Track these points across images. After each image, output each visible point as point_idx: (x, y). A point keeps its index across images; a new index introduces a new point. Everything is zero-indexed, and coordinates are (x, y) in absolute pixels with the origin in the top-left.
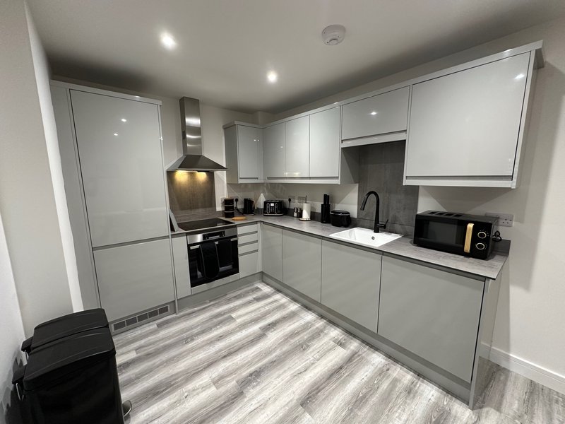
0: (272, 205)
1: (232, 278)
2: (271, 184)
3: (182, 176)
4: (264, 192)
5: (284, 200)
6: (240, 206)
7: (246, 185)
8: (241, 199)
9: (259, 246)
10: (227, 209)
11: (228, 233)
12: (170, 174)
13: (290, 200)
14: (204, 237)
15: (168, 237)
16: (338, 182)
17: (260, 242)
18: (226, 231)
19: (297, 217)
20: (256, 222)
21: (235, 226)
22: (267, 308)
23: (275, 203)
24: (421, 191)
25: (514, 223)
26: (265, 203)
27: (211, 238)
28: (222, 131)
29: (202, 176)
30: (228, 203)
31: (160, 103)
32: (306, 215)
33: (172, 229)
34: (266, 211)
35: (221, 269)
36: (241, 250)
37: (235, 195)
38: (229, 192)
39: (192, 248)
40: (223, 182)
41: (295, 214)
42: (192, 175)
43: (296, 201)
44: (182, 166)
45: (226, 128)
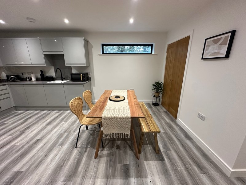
0: (12, 76)
2: (8, 67)
4: (4, 71)
5: (19, 74)
9: (10, 95)
13: (23, 74)
16: (45, 65)
17: (10, 93)
19: (29, 80)
20: (5, 85)
22: (24, 116)
23: (14, 76)
24: (72, 68)
25: (91, 74)
26: (7, 76)
32: (34, 79)
41: (28, 80)
43: (27, 74)
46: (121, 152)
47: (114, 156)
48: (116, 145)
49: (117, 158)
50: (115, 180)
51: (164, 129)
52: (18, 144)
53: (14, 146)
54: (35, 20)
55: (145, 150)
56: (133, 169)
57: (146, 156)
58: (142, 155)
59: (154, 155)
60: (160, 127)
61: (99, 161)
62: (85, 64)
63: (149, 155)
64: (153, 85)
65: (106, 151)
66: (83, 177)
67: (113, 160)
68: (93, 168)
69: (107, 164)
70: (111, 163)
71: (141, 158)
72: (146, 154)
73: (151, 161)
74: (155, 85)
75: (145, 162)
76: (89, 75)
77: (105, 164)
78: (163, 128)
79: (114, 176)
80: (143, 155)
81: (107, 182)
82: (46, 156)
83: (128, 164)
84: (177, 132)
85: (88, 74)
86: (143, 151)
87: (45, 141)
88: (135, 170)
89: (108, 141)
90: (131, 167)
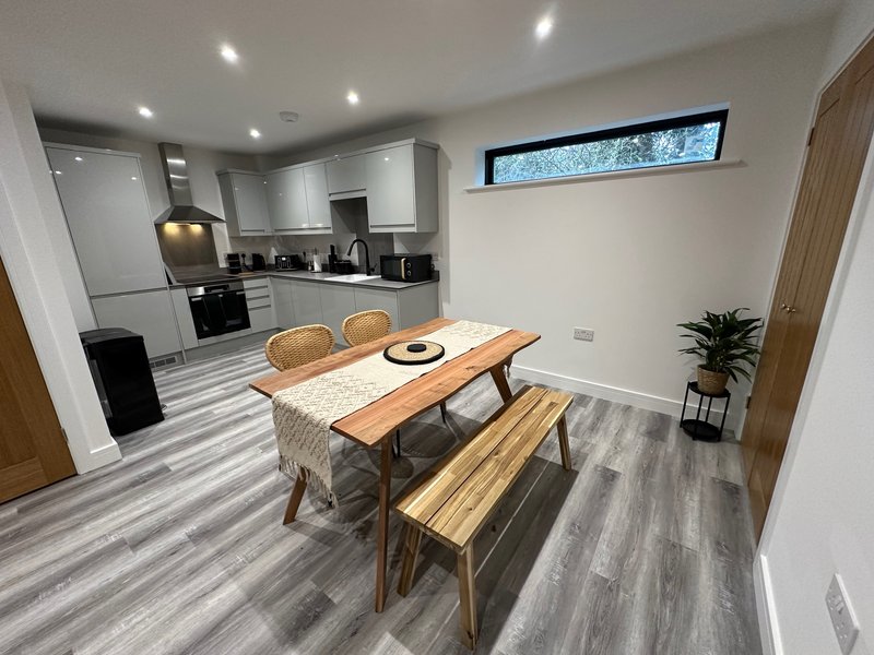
0: (284, 259)
1: (243, 333)
2: (282, 236)
3: (172, 228)
4: (275, 246)
5: (299, 254)
6: (249, 263)
7: (253, 238)
8: (249, 254)
9: (272, 300)
10: (231, 264)
11: (232, 287)
12: (159, 227)
13: (305, 254)
14: (206, 290)
15: (166, 289)
16: (330, 232)
17: (272, 297)
18: (230, 284)
19: (311, 270)
20: (265, 277)
21: (241, 280)
23: (286, 257)
24: (395, 237)
25: (439, 258)
26: (276, 257)
27: (214, 291)
28: (215, 177)
29: (197, 229)
30: (232, 258)
31: (139, 155)
32: (317, 268)
33: (170, 282)
34: (278, 266)
35: (230, 323)
36: (250, 305)
37: (240, 250)
38: (232, 246)
39: (193, 300)
40: (223, 235)
41: (309, 268)
42: (184, 228)
43: (309, 254)
44: (171, 219)
45: (219, 175)
46: (359, 548)
47: (329, 549)
48: (367, 518)
49: (330, 559)
50: (258, 620)
51: (621, 565)
52: (216, 412)
53: (210, 412)
54: (296, 115)
55: (437, 597)
56: (331, 628)
57: (412, 621)
58: (403, 607)
59: (449, 638)
60: (610, 544)
61: (285, 536)
62: (413, 225)
63: (426, 626)
64: (689, 326)
65: (327, 519)
66: (220, 553)
67: (313, 559)
68: (254, 545)
69: (290, 557)
70: (301, 563)
71: (393, 610)
72: (421, 614)
73: (412, 651)
74: (700, 329)
75: (388, 638)
76: (435, 263)
77: (285, 555)
78: (620, 561)
79: (267, 604)
80: (407, 608)
81: (239, 608)
82: (223, 459)
83: (335, 601)
84: (688, 619)
85: (434, 258)
86: (424, 594)
87: (254, 423)
88: (329, 640)
89: (362, 493)
90: (330, 620)
